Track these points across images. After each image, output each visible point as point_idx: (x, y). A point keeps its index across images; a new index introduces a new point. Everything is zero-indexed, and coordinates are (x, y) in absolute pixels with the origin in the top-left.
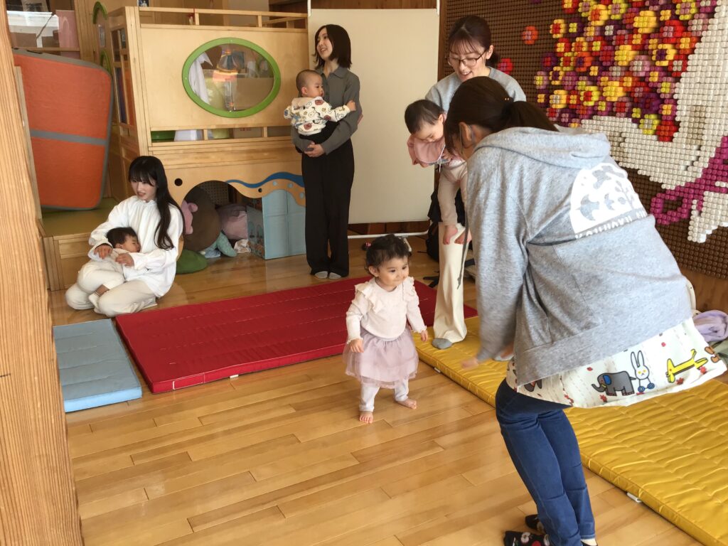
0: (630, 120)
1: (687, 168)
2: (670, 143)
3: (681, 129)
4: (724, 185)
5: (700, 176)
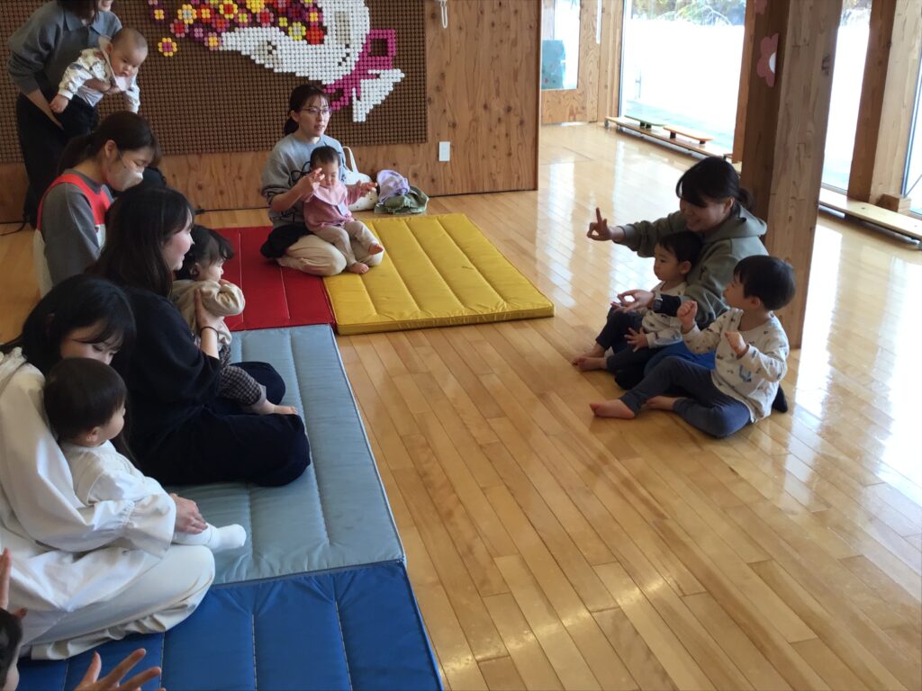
0: (278, 29)
1: (340, 64)
2: (322, 46)
3: (329, 33)
4: (374, 72)
5: (353, 68)
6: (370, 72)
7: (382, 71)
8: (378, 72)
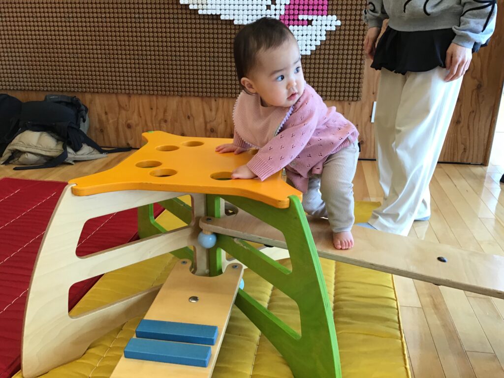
1: (268, 7)
4: (305, 17)
5: (283, 12)
6: (301, 17)
7: (315, 17)
8: (310, 18)
